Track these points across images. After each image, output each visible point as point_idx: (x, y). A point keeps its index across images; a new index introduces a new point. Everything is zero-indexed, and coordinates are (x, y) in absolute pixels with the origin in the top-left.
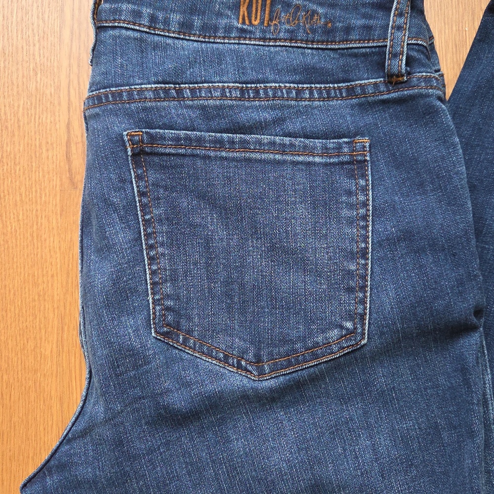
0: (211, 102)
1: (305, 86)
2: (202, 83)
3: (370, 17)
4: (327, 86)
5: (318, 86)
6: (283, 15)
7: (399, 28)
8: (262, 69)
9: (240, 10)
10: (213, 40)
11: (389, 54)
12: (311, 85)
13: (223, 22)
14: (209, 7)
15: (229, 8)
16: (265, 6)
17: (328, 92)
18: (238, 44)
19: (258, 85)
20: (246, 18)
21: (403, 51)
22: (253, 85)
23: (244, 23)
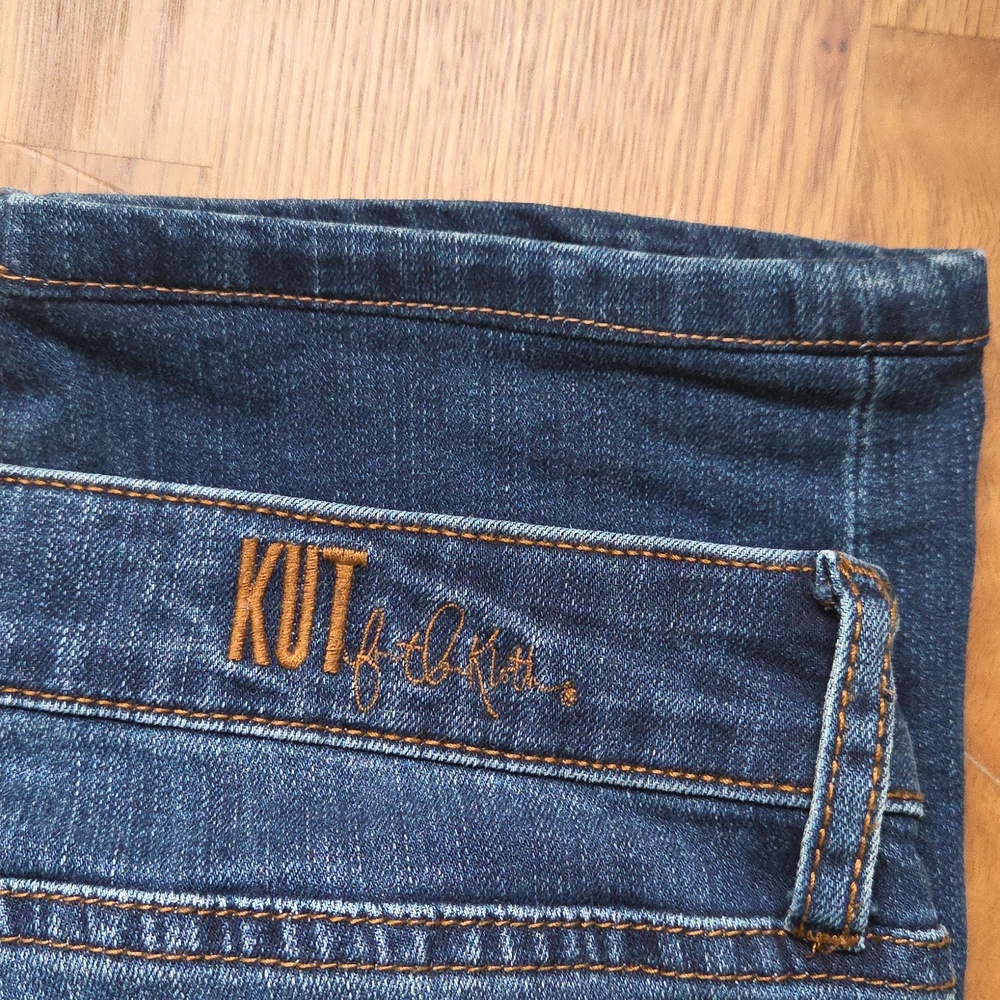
0: (82, 964)
1: (469, 911)
2: (58, 878)
3: (724, 689)
4: (553, 913)
5: (517, 911)
6: (396, 636)
7: (858, 757)
8: (302, 840)
9: (234, 608)
10: (126, 716)
11: (812, 851)
12: (491, 908)
13: (171, 646)
14: (120, 587)
15: (194, 595)
16: (331, 596)
17: (555, 940)
18: (225, 734)
19: (278, 904)
20: (258, 638)
21: (868, 847)
22: (257, 903)
23: (247, 655)
